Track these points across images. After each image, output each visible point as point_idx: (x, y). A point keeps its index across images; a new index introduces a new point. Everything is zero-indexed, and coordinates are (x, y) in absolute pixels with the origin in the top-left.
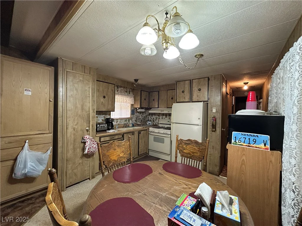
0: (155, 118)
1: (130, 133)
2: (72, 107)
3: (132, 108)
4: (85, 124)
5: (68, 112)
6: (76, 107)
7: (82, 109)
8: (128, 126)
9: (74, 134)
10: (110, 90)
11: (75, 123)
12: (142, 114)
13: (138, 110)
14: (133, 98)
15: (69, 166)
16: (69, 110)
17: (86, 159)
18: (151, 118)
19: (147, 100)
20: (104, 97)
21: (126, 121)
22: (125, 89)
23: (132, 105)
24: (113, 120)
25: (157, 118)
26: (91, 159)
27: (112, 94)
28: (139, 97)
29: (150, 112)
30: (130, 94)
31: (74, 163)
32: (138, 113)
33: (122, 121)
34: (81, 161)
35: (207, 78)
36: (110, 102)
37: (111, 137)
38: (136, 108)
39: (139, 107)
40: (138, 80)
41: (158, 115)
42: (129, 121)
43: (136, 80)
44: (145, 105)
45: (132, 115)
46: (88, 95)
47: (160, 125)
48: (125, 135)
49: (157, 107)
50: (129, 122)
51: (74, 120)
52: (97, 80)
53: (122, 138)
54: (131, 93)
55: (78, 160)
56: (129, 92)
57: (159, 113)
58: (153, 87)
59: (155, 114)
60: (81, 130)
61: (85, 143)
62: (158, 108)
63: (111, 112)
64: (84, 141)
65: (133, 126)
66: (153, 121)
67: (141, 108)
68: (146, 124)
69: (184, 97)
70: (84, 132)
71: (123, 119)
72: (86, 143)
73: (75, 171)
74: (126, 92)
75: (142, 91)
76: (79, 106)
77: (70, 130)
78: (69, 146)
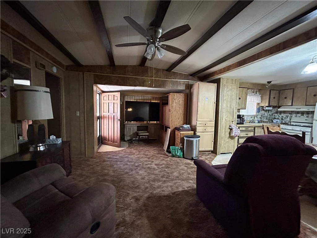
0: (284, 117)
1: (261, 128)
2: (225, 106)
3: (258, 107)
4: (232, 117)
5: (224, 109)
6: (227, 107)
7: (230, 107)
8: (254, 122)
9: (226, 123)
10: (244, 93)
11: (226, 117)
12: (267, 112)
13: (265, 108)
14: (260, 98)
15: (223, 141)
17: (231, 140)
18: (279, 116)
19: (276, 98)
20: (240, 99)
21: (252, 118)
22: (252, 90)
23: (258, 104)
24: (243, 116)
25: (287, 117)
26: (233, 140)
27: (245, 96)
28: (268, 97)
29: (279, 110)
30: (256, 94)
31: (225, 141)
32: (263, 111)
33: (248, 118)
34: (228, 140)
36: (243, 103)
37: (246, 128)
38: (263, 107)
39: (267, 105)
40: (271, 81)
41: (290, 114)
42: (254, 118)
43: (269, 82)
44: (274, 103)
45: (257, 113)
46: (234, 98)
47: (292, 123)
48: (256, 128)
49: (290, 104)
50: (254, 119)
51: (226, 114)
52: (239, 87)
53: (253, 130)
54: (258, 93)
55: (227, 139)
56: (256, 92)
57: (291, 111)
59: (284, 112)
60: (229, 121)
61: (231, 129)
62: (292, 105)
63: (241, 110)
64: (231, 128)
65: (259, 122)
66: (282, 119)
67: (269, 106)
68: (272, 122)
70: (230, 122)
71: (250, 116)
72: (233, 129)
73: (225, 145)
74: (253, 92)
75: (271, 91)
76: (229, 106)
77: (224, 120)
78: (223, 130)
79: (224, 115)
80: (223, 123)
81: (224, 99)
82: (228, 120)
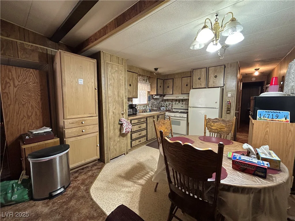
0: (168, 104)
1: (152, 117)
2: (112, 94)
3: (149, 95)
4: (121, 109)
5: (109, 98)
6: (114, 94)
7: (118, 96)
8: (147, 112)
9: (114, 117)
10: (134, 79)
11: (114, 108)
12: (156, 101)
13: (154, 97)
14: (150, 86)
15: (112, 143)
16: (110, 97)
17: (123, 138)
18: (164, 104)
19: (162, 87)
20: (130, 85)
21: (144, 107)
22: (143, 78)
23: (149, 92)
24: (136, 105)
25: (170, 104)
26: (125, 138)
27: (136, 83)
28: (156, 85)
29: (164, 98)
30: (146, 82)
31: (114, 141)
32: (153, 100)
33: (141, 107)
34: (118, 140)
35: (224, 66)
36: (135, 90)
37: (138, 120)
38: (152, 95)
39: (155, 94)
40: (158, 69)
41: (171, 101)
42: (146, 106)
43: (156, 69)
44: (160, 92)
45: (149, 102)
46: (122, 84)
47: (174, 110)
48: (148, 118)
49: (172, 93)
50: (146, 108)
51: (113, 105)
52: (127, 71)
53: (145, 121)
54: (147, 81)
55: (117, 139)
56: (146, 80)
57: (172, 99)
58: (168, 75)
59: (168, 100)
60: (118, 114)
61: (122, 125)
62: (173, 94)
63: (133, 99)
64: (121, 123)
65: (150, 111)
66: (167, 107)
67: (157, 95)
68: (160, 109)
69: (201, 84)
70: (120, 116)
71: (142, 105)
72: (124, 124)
73: (115, 147)
74: (144, 80)
75: (158, 79)
76: (116, 93)
77: (111, 113)
78: (111, 127)
79: (111, 107)
80: (110, 118)
81: (109, 83)
82: (117, 112)
